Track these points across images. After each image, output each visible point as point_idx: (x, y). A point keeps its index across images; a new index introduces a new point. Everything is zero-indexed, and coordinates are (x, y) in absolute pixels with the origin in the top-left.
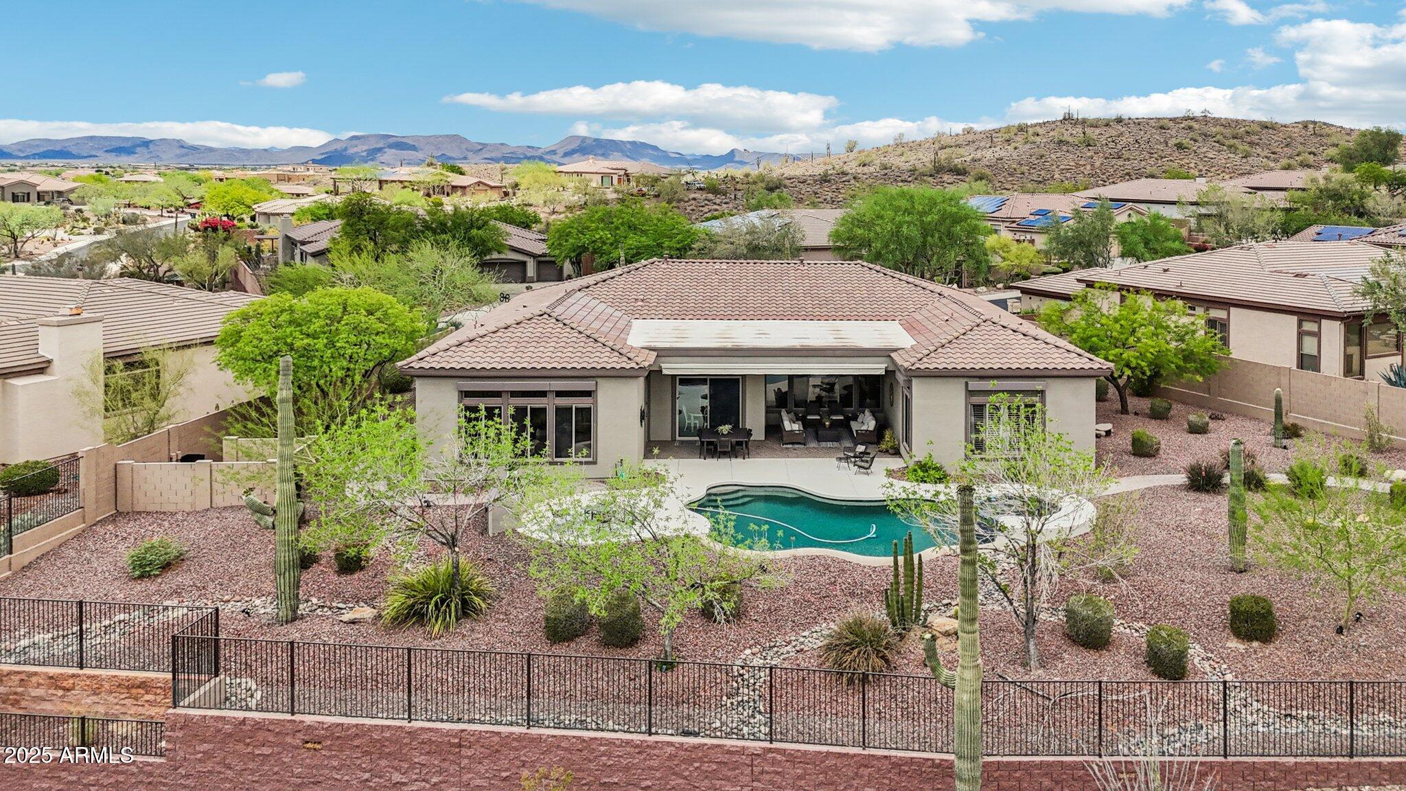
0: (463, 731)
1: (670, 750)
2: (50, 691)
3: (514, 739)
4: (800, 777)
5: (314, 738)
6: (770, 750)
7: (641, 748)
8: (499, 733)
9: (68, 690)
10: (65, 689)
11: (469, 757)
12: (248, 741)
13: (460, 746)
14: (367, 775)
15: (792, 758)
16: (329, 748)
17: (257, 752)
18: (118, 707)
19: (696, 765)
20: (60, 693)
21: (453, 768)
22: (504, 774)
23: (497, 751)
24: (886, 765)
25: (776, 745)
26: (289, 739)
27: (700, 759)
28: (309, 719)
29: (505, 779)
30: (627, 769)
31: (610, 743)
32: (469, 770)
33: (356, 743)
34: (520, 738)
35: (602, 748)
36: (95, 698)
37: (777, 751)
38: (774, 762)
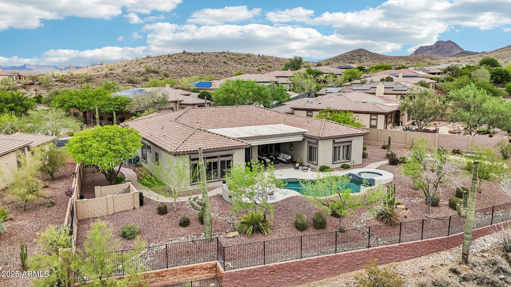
0: (318, 258)
1: (375, 251)
2: (157, 278)
3: (333, 257)
4: (407, 251)
5: (273, 270)
6: (400, 245)
7: (367, 252)
8: (329, 256)
9: (164, 276)
10: (163, 276)
11: (320, 265)
12: (251, 276)
13: (317, 263)
14: (289, 278)
15: (405, 246)
16: (277, 272)
17: (254, 279)
18: (183, 278)
19: (382, 253)
20: (161, 278)
21: (315, 270)
22: (330, 268)
23: (328, 262)
24: (428, 243)
25: (401, 244)
26: (265, 273)
27: (383, 252)
28: (271, 265)
29: (330, 270)
30: (363, 259)
31: (360, 252)
32: (320, 269)
33: (286, 269)
34: (334, 257)
35: (357, 255)
36: (174, 277)
37: (402, 245)
38: (401, 248)
